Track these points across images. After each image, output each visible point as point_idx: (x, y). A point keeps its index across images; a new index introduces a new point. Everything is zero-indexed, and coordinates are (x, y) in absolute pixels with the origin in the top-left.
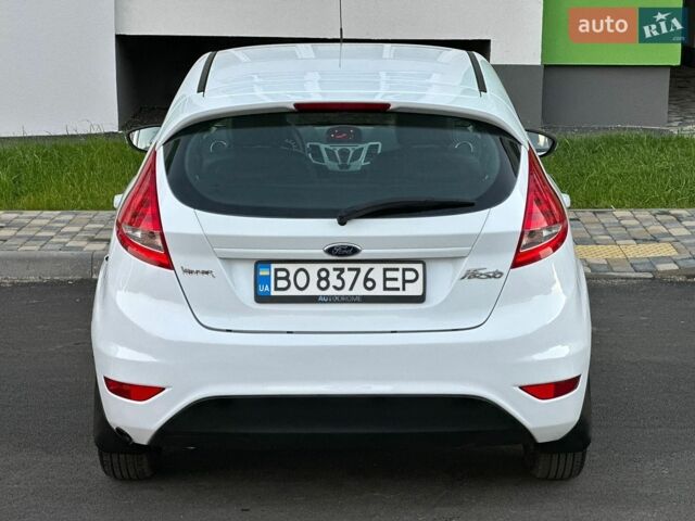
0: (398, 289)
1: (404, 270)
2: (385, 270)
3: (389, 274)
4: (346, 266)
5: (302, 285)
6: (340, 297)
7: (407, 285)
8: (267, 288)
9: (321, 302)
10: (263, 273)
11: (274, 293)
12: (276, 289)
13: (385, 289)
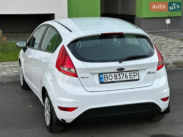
0: (133, 78)
1: (134, 73)
2: (130, 73)
3: (131, 74)
4: (121, 73)
5: (111, 79)
6: (120, 81)
7: (135, 76)
8: (103, 80)
9: (116, 82)
10: (101, 76)
11: (104, 81)
12: (105, 80)
13: (130, 78)
